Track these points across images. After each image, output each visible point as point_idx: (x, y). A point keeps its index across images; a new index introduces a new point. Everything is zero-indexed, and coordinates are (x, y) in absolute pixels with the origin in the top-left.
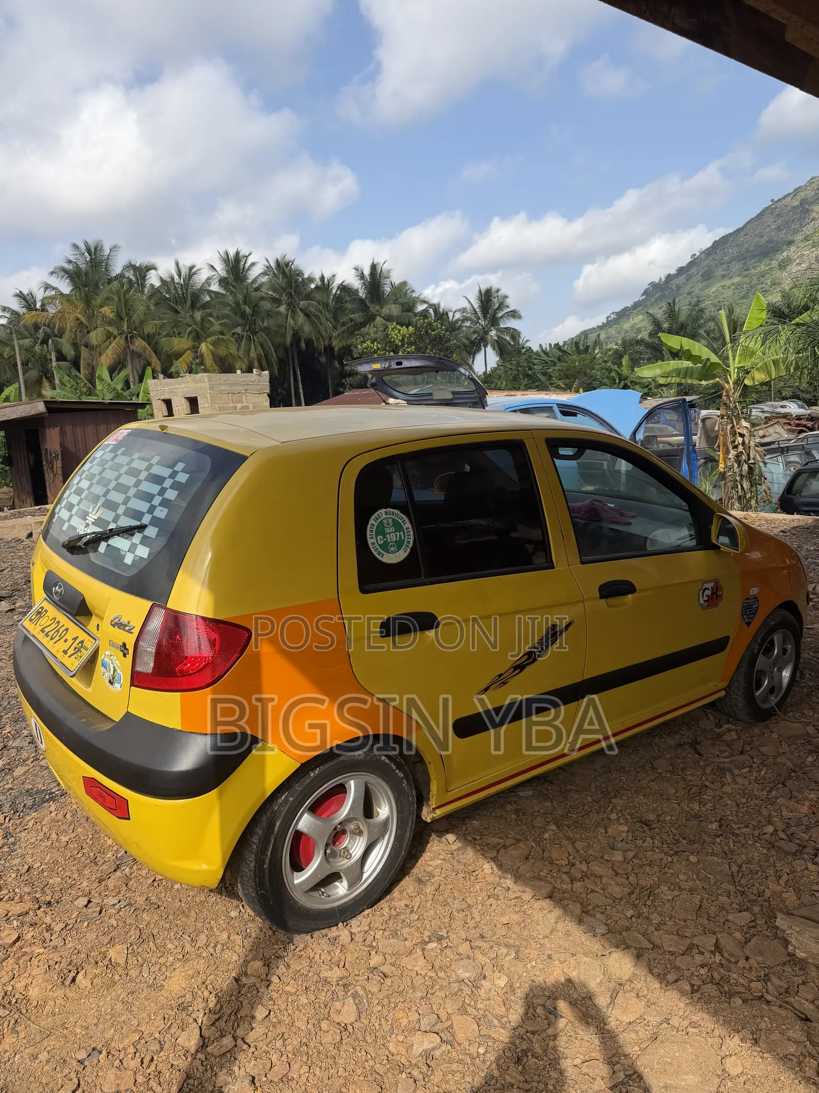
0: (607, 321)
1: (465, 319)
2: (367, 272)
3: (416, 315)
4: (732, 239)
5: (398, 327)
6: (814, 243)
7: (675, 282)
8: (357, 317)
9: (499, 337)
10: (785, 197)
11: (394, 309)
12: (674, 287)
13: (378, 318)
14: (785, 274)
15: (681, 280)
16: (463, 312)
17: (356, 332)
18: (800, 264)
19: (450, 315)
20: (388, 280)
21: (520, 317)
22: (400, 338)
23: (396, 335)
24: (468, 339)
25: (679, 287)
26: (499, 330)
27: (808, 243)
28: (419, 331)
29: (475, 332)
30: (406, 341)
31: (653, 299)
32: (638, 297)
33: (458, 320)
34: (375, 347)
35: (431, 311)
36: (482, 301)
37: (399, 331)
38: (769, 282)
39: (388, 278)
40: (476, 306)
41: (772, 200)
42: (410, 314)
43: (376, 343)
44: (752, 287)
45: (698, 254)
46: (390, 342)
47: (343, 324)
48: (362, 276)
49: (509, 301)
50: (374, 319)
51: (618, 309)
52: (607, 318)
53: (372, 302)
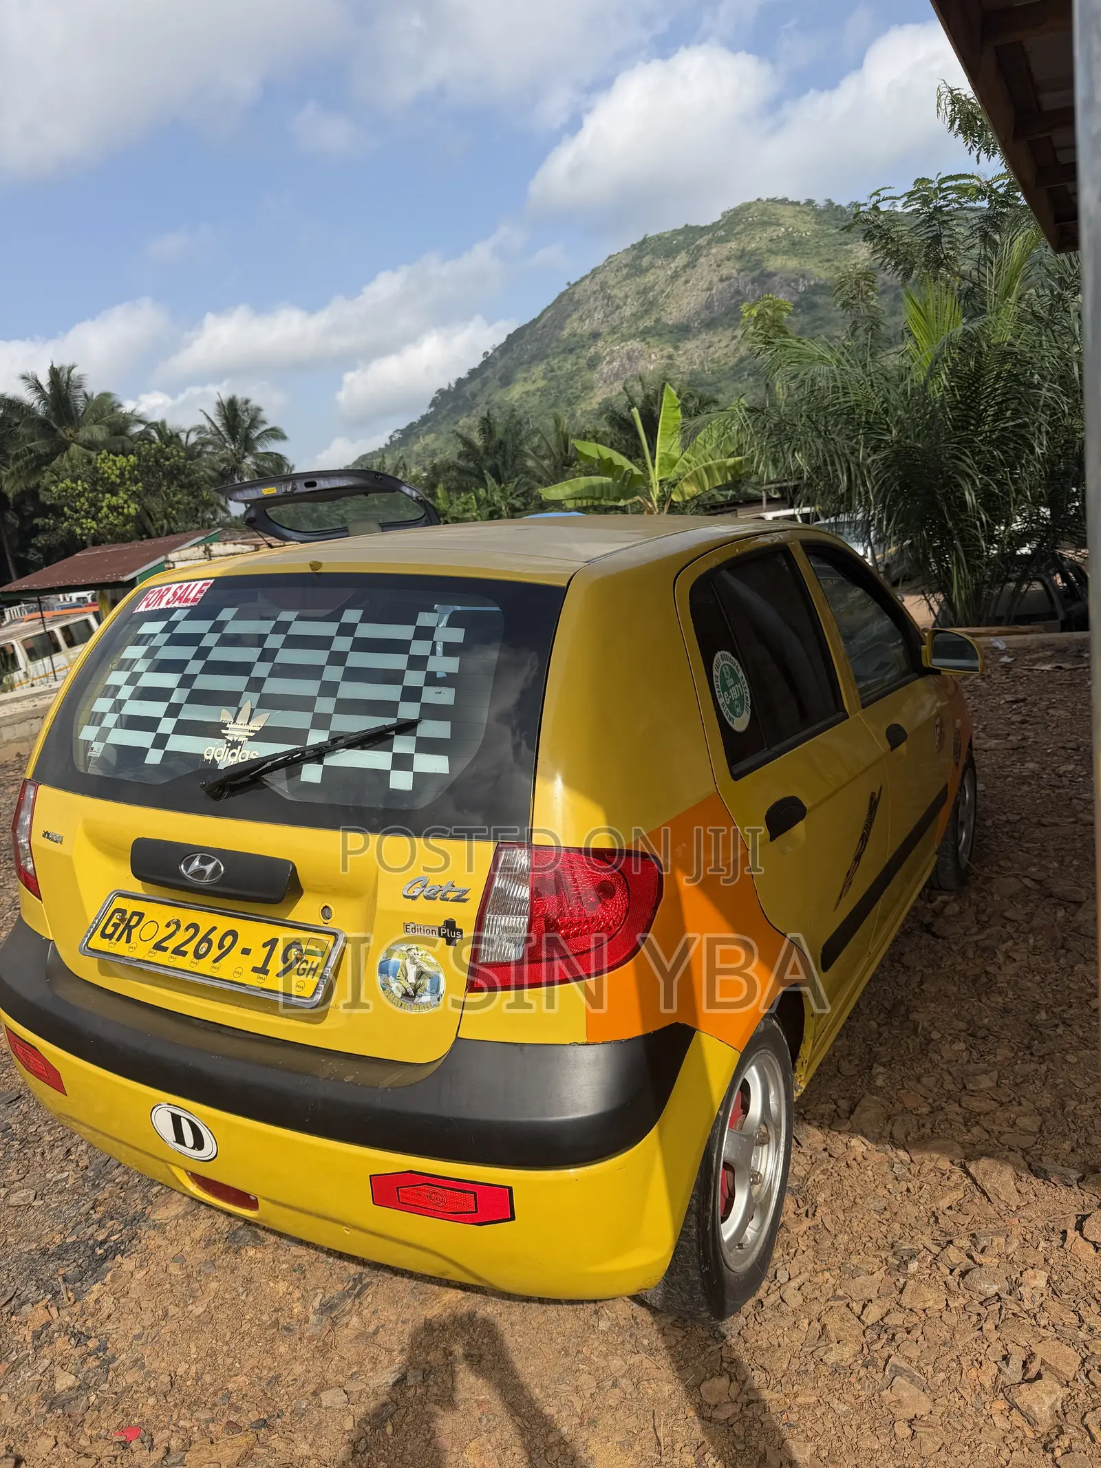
0: (391, 442)
1: (204, 443)
2: (44, 380)
3: (131, 438)
4: (528, 331)
5: (112, 456)
6: (623, 335)
7: (468, 389)
8: (40, 445)
9: (258, 466)
10: (583, 279)
11: (99, 433)
12: (468, 395)
13: (74, 447)
14: (596, 376)
15: (475, 385)
16: (199, 433)
17: (44, 468)
18: (610, 362)
19: (183, 437)
20: (81, 390)
21: (284, 438)
22: (118, 472)
23: (109, 468)
24: (214, 469)
25: (474, 396)
26: (256, 456)
27: (616, 336)
28: (145, 460)
29: (222, 460)
30: (127, 476)
31: (444, 412)
32: (425, 410)
33: (195, 444)
34: (80, 488)
35: (154, 433)
36: (226, 417)
37: (114, 462)
38: (579, 385)
39: (80, 387)
40: (218, 424)
41: (569, 284)
42: (123, 437)
43: (79, 482)
44: (561, 393)
45: (491, 351)
46: (102, 479)
47: (17, 457)
48: (38, 387)
49: (263, 415)
50: (67, 449)
51: (403, 426)
52: (391, 437)
53: (60, 424)
